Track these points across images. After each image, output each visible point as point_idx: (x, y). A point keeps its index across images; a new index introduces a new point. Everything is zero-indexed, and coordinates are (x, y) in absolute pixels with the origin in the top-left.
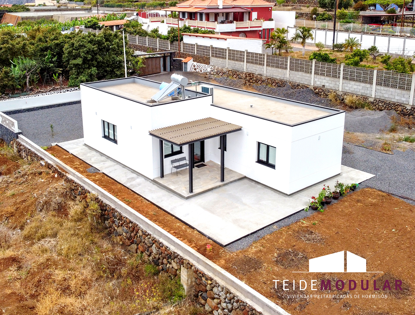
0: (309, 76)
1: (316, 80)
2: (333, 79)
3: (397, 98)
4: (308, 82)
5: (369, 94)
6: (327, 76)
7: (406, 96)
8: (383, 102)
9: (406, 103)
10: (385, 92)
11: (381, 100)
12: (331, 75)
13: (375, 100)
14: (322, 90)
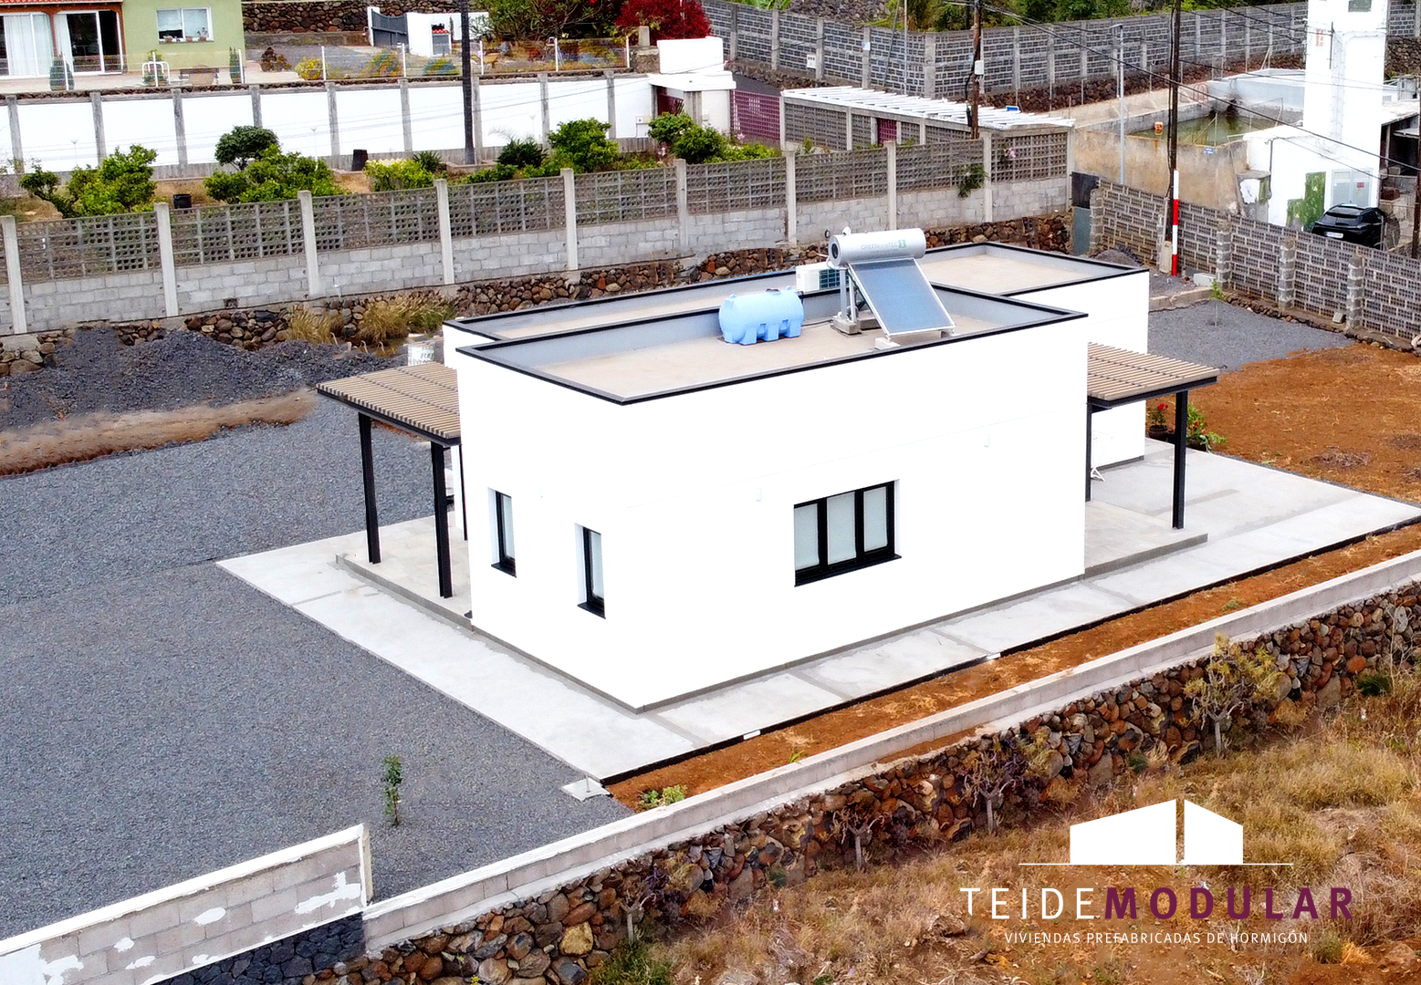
0: (150, 281)
1: (185, 287)
2: (270, 263)
3: (528, 260)
4: (143, 306)
5: (434, 276)
6: (241, 256)
7: (556, 247)
8: (488, 288)
9: (558, 267)
10: (486, 253)
11: (482, 283)
12: (261, 250)
13: (460, 291)
14: (229, 319)
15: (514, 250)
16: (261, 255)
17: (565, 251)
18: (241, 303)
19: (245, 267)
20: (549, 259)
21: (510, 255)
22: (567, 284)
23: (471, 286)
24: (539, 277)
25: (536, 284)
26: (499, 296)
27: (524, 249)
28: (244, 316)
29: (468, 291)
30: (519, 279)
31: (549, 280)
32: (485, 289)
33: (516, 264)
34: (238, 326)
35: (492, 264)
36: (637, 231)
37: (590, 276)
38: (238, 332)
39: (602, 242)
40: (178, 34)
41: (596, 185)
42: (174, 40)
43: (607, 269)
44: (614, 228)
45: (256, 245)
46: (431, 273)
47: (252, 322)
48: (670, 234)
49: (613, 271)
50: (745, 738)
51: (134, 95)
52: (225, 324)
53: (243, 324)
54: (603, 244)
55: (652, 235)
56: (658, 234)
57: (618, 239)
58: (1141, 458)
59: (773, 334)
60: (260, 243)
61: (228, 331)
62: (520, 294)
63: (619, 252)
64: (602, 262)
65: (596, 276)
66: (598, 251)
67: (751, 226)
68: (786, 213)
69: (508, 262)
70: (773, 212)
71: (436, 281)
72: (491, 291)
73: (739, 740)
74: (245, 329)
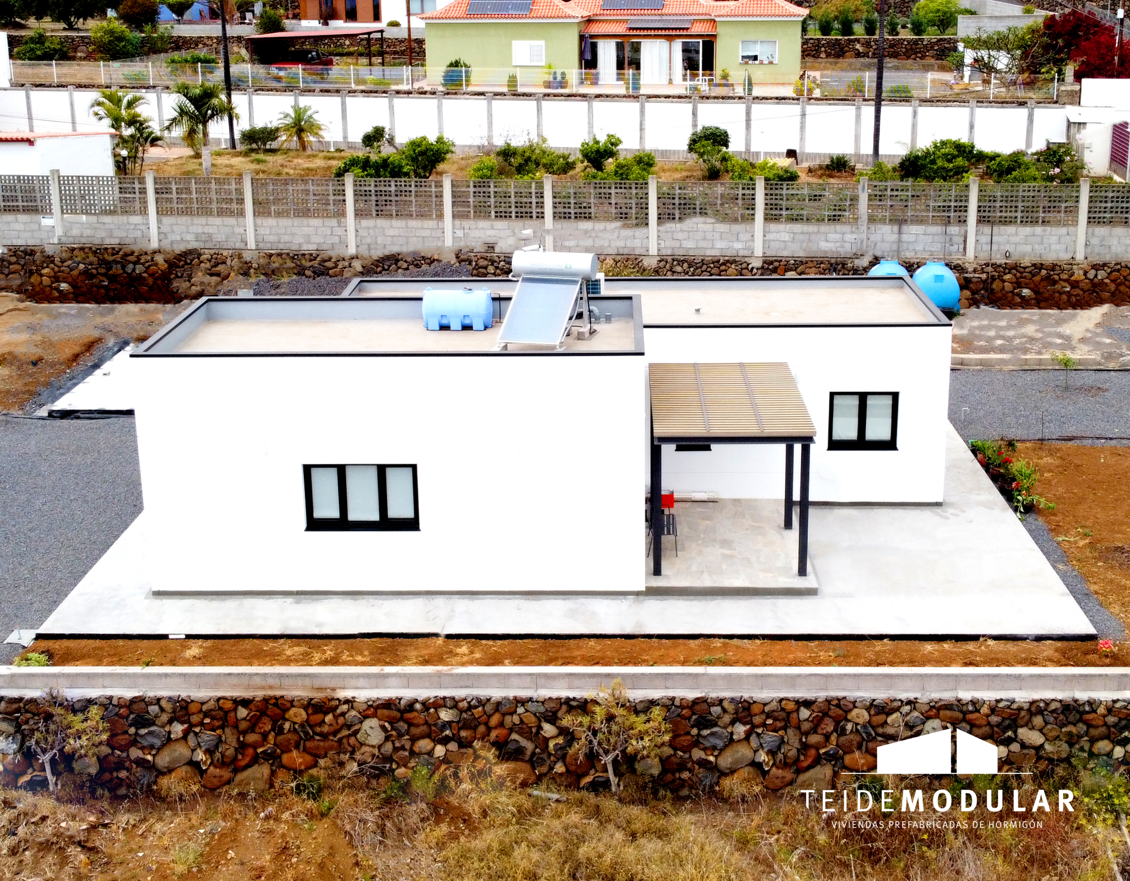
0: (435, 227)
1: (459, 233)
2: (520, 224)
3: (720, 245)
5: (642, 247)
6: (499, 216)
7: (745, 237)
8: (683, 261)
9: (746, 253)
10: (685, 235)
11: (679, 258)
12: (513, 215)
13: (660, 261)
14: (486, 259)
15: (709, 235)
16: (513, 217)
17: (753, 241)
18: (497, 250)
19: (501, 224)
20: (738, 246)
21: (704, 239)
22: (750, 267)
23: (669, 259)
24: (727, 258)
25: (724, 264)
26: (692, 269)
27: (717, 236)
28: (497, 259)
29: (667, 262)
30: (710, 258)
31: (734, 262)
32: (681, 262)
33: (710, 246)
34: (492, 264)
35: (689, 244)
36: (818, 232)
37: (771, 263)
38: (491, 269)
39: (786, 237)
40: (755, 58)
41: (784, 192)
42: (750, 62)
43: (788, 259)
44: (798, 227)
45: (510, 210)
46: (639, 245)
47: (502, 263)
48: (850, 237)
49: (792, 262)
50: (170, 637)
51: (671, 99)
52: (483, 263)
53: (495, 264)
54: (787, 238)
55: (832, 236)
56: (838, 237)
57: (801, 237)
58: (938, 504)
59: (456, 325)
60: (513, 209)
61: (486, 268)
62: (709, 269)
63: (801, 248)
64: (785, 253)
65: (776, 264)
66: (782, 245)
67: (929, 239)
68: (966, 232)
69: (703, 244)
70: (954, 229)
71: (643, 252)
72: (685, 265)
73: (165, 637)
74: (497, 268)
